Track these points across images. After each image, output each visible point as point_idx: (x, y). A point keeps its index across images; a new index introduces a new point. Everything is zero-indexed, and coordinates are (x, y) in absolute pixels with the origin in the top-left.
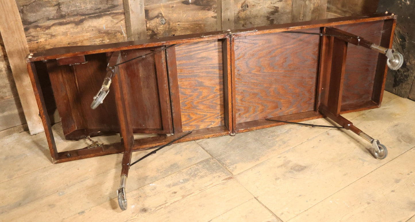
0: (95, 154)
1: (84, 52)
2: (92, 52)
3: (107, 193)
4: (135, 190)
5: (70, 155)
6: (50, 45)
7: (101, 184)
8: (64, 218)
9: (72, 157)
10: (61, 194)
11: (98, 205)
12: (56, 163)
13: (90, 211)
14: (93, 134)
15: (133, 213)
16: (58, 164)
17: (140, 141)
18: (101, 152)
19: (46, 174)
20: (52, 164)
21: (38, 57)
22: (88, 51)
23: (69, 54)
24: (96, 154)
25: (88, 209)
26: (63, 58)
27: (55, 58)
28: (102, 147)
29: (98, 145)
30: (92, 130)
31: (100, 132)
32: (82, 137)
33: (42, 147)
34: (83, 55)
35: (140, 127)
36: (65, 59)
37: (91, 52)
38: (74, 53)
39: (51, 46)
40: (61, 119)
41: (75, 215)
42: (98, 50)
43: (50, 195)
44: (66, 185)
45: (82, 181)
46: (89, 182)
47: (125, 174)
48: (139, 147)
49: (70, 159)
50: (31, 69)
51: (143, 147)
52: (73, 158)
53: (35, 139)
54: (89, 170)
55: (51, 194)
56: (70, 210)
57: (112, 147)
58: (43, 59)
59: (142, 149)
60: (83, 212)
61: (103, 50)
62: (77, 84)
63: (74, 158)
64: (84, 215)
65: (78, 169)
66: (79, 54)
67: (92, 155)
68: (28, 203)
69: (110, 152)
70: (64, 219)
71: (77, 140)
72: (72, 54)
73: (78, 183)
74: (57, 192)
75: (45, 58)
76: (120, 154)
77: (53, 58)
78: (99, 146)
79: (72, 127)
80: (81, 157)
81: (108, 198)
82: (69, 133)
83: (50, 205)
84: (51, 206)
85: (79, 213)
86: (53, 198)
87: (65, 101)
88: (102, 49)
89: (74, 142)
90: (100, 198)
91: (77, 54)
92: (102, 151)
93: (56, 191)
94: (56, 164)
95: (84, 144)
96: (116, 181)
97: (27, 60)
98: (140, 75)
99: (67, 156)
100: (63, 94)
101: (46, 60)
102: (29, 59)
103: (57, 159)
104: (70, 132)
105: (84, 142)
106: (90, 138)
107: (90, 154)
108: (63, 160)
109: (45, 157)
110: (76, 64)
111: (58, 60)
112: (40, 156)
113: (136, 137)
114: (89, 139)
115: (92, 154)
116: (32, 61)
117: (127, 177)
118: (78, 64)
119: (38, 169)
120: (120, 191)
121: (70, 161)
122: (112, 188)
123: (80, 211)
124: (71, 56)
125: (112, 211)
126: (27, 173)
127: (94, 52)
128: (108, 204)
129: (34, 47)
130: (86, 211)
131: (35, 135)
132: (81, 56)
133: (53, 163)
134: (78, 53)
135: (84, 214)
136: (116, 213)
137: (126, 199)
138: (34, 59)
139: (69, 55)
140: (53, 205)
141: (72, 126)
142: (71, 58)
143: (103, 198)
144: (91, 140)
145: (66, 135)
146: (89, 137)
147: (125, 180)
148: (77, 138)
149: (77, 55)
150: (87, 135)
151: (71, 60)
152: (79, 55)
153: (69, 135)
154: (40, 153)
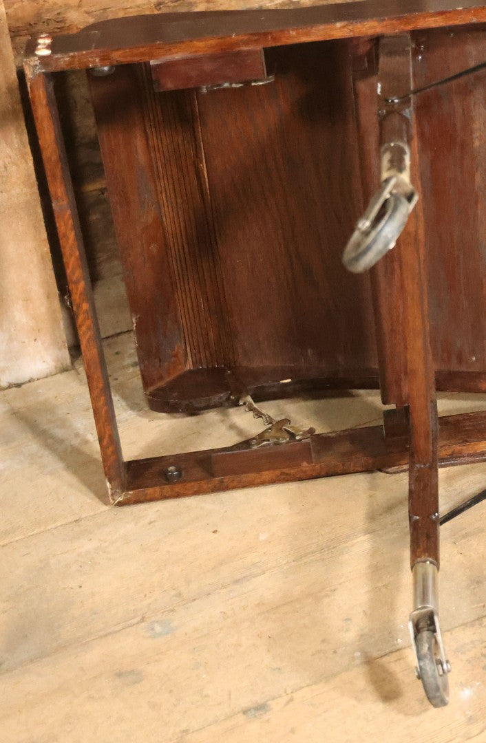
0: (278, 472)
1: (266, 34)
2: (296, 36)
3: (351, 635)
4: (464, 625)
5: (179, 470)
6: (84, 9)
7: (318, 594)
8: (184, 726)
9: (185, 481)
10: (158, 628)
11: (315, 683)
12: (120, 504)
13: (288, 703)
14: (263, 387)
15: (471, 720)
16: (127, 510)
17: (458, 421)
18: (305, 464)
19: (86, 545)
20: (106, 508)
21: (76, 53)
22: (282, 31)
23: (201, 44)
24: (284, 470)
25: (280, 696)
26: (179, 61)
27: (144, 59)
28: (308, 444)
29: (292, 435)
30: (255, 375)
31: (289, 380)
32: (215, 399)
33: (52, 437)
34: (259, 48)
35: (455, 367)
36: (186, 62)
37: (293, 33)
38: (221, 38)
39: (88, 13)
40: (134, 320)
41: (229, 717)
42: (322, 27)
43: (116, 632)
44: (173, 593)
45: (237, 582)
46: (267, 586)
47: (429, 556)
48: (457, 448)
49: (178, 488)
50: (44, 102)
51: (476, 447)
52: (189, 485)
53: (19, 404)
54: (262, 537)
55: (118, 628)
56: (207, 696)
57: (346, 447)
58: (97, 60)
59: (470, 455)
60: (261, 708)
61: (344, 27)
62: (206, 175)
63: (195, 485)
64: (268, 721)
65: (215, 532)
66: (246, 43)
67: (267, 475)
68: (31, 661)
69: (341, 467)
70: (186, 731)
71: (193, 412)
72: (213, 42)
73: (225, 587)
74: (143, 619)
75: (104, 59)
76: (381, 474)
77: (136, 59)
78: (298, 438)
79: (173, 359)
80: (222, 481)
81: (358, 654)
82: (160, 384)
83: (120, 675)
84: (127, 676)
85: (245, 712)
86: (127, 646)
87: (154, 248)
88: (339, 25)
89: (180, 420)
90: (320, 651)
91: (237, 44)
92: (310, 462)
93: (138, 619)
94: (118, 508)
95: (223, 429)
96: (380, 584)
97: (32, 63)
98: (477, 143)
99: (166, 478)
100: (148, 218)
101: (106, 68)
102: (38, 63)
103: (126, 487)
104: (168, 379)
105: (222, 421)
106: (255, 405)
107: (259, 470)
108: (150, 491)
109: (68, 477)
110: (226, 85)
111: (157, 66)
112: (51, 473)
113: (447, 405)
114: (251, 409)
115: (268, 469)
116: (52, 69)
117: (438, 569)
118: (234, 85)
119: (49, 528)
120: (421, 625)
121: (178, 495)
122: (365, 613)
123: (246, 702)
124: (210, 52)
125: (379, 707)
126: (7, 541)
127: (307, 34)
128: (359, 678)
129: (20, 15)
130: (272, 704)
131: (19, 386)
132: (249, 53)
133: (106, 503)
134: (240, 37)
135: (266, 717)
136: (401, 717)
137: (447, 662)
138: (57, 59)
139: (202, 46)
140: (132, 672)
141: (176, 356)
142: (213, 58)
143: (335, 652)
144: (259, 414)
145: (151, 389)
146: (249, 399)
147: (434, 579)
148: (197, 405)
149: (237, 49)
150: (240, 393)
151: (208, 67)
152: (244, 48)
153: (162, 389)
154: (49, 459)
